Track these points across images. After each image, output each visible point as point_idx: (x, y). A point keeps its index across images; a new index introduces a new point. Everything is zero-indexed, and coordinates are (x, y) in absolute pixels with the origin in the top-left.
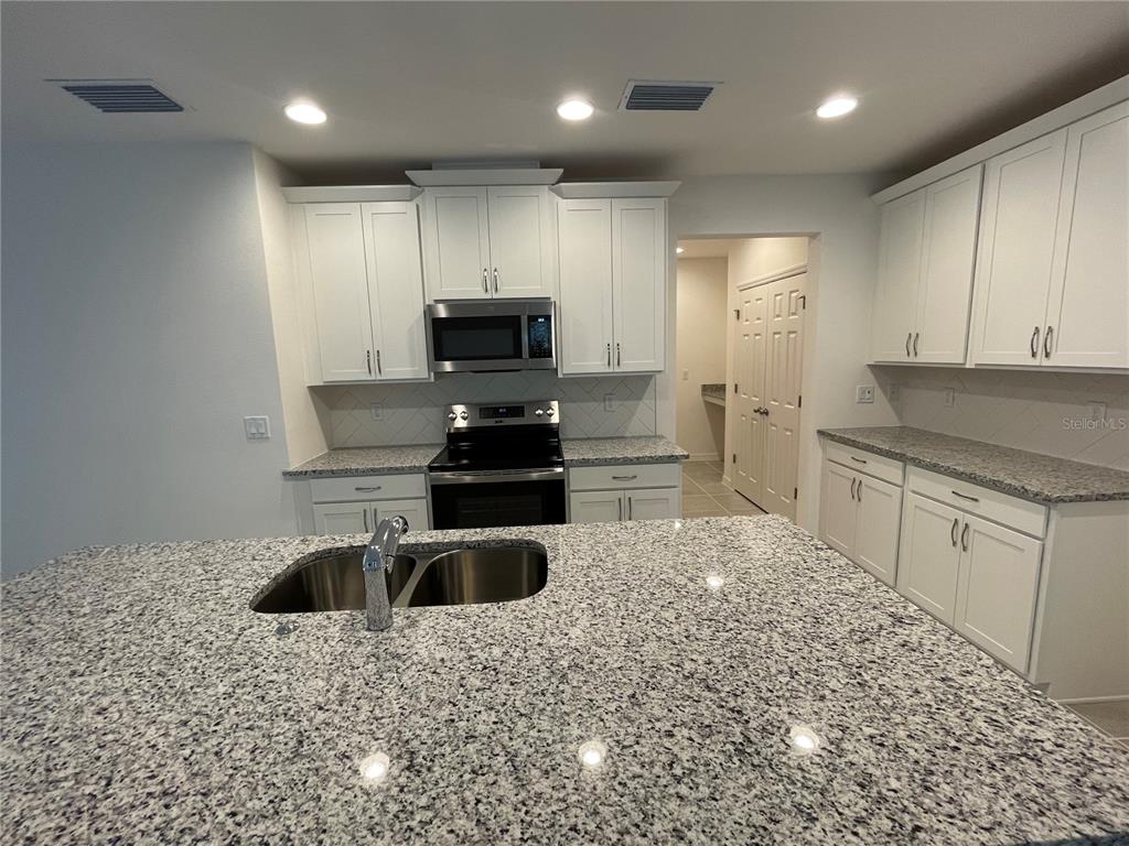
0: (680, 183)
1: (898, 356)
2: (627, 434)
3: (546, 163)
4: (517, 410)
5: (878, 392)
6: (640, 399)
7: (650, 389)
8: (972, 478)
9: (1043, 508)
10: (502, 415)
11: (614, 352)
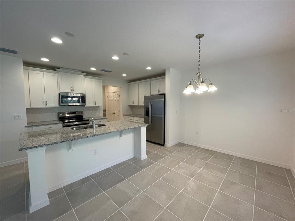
1: (132, 104)
2: (95, 117)
3: (83, 72)
4: (75, 113)
5: (130, 109)
6: (97, 110)
7: (99, 109)
10: (72, 114)
11: (95, 103)
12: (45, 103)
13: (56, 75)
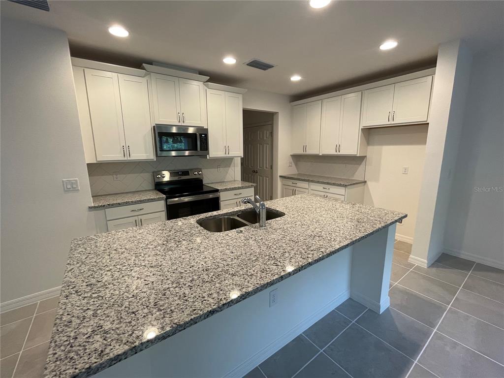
0: (247, 90)
1: (300, 152)
2: (226, 181)
3: (202, 73)
4: (186, 173)
5: (293, 163)
6: (229, 167)
7: (233, 164)
8: (328, 184)
9: (344, 188)
10: (180, 175)
11: (227, 150)
12: (126, 150)
13: (144, 80)
